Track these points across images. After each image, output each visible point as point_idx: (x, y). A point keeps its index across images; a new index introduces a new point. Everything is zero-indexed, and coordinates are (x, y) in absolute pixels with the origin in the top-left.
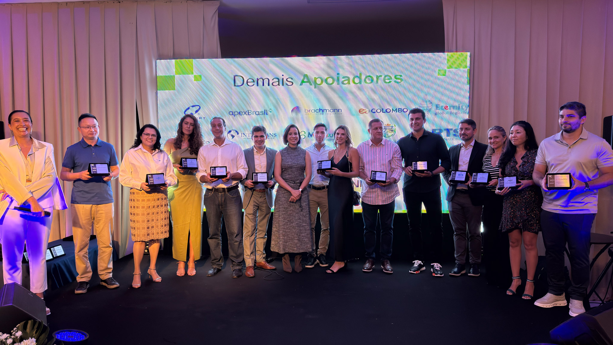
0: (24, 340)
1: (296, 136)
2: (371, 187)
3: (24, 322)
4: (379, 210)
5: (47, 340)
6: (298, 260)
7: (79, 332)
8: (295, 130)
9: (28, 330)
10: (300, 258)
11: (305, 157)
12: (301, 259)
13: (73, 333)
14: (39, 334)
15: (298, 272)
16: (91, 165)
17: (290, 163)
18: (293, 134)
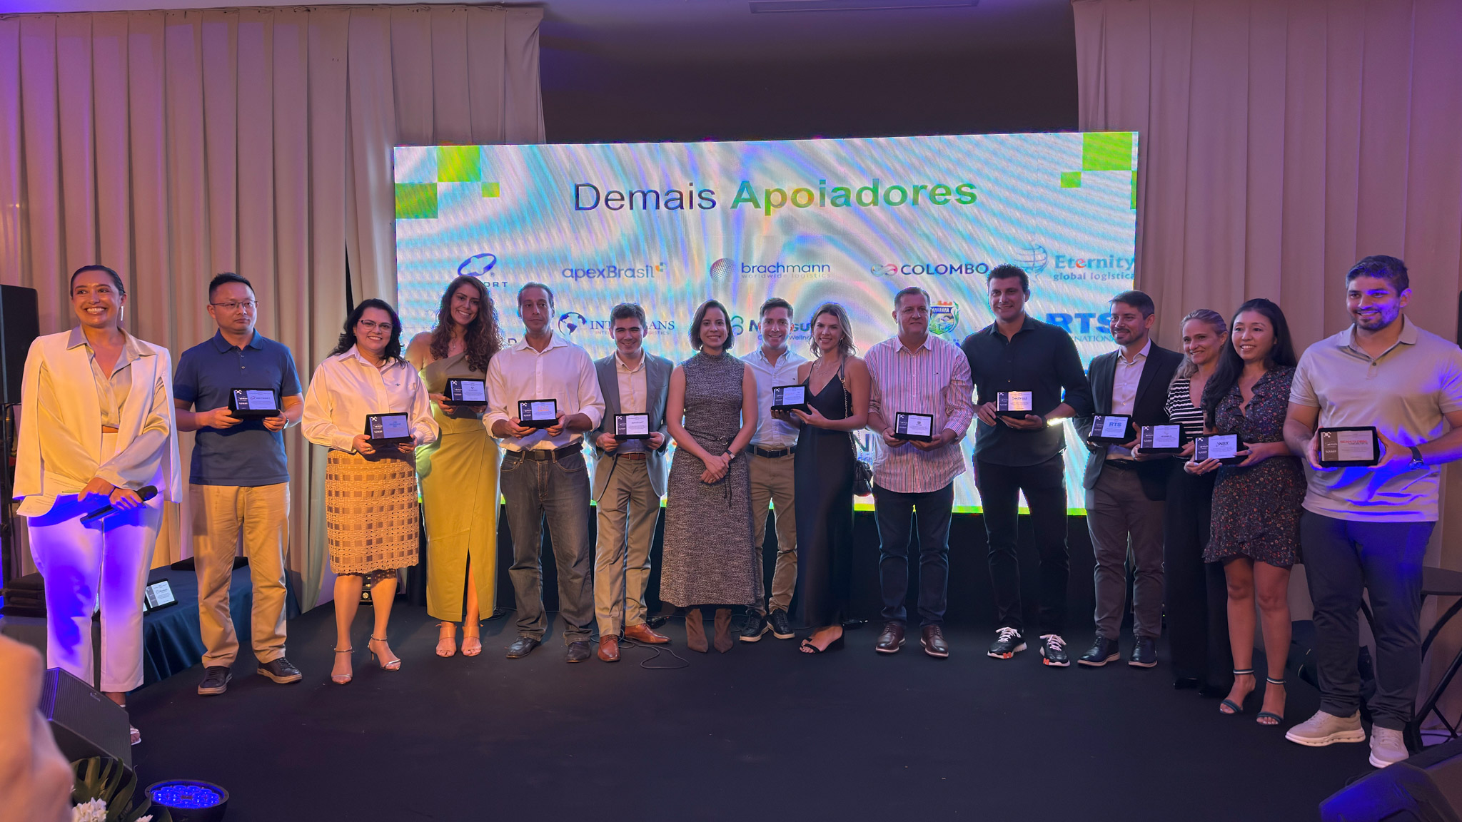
0: (79, 804)
1: (720, 328)
2: (897, 449)
4: (914, 506)
5: (131, 805)
6: (722, 622)
7: (208, 787)
8: (719, 314)
9: (88, 780)
10: (728, 618)
11: (742, 377)
12: (729, 621)
13: (192, 788)
14: (113, 789)
15: (722, 652)
16: (235, 392)
17: (705, 393)
18: (713, 322)
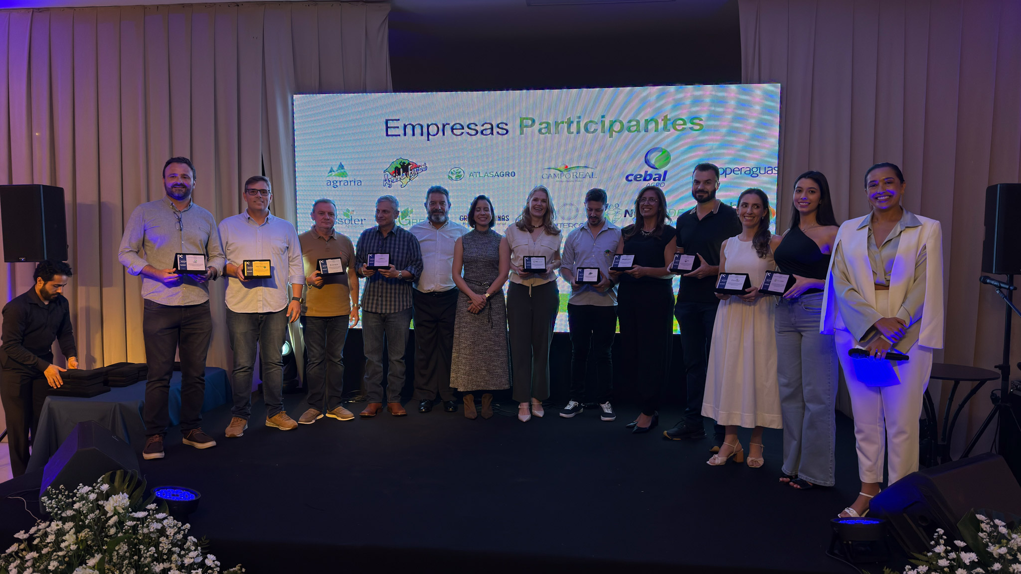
0: (113, 496)
1: (487, 213)
3: (111, 472)
5: (141, 500)
6: (487, 400)
7: (187, 489)
8: (486, 204)
9: (117, 483)
10: (491, 398)
12: (491, 400)
13: (178, 490)
14: (131, 489)
15: (486, 418)
17: (474, 255)
18: (482, 209)
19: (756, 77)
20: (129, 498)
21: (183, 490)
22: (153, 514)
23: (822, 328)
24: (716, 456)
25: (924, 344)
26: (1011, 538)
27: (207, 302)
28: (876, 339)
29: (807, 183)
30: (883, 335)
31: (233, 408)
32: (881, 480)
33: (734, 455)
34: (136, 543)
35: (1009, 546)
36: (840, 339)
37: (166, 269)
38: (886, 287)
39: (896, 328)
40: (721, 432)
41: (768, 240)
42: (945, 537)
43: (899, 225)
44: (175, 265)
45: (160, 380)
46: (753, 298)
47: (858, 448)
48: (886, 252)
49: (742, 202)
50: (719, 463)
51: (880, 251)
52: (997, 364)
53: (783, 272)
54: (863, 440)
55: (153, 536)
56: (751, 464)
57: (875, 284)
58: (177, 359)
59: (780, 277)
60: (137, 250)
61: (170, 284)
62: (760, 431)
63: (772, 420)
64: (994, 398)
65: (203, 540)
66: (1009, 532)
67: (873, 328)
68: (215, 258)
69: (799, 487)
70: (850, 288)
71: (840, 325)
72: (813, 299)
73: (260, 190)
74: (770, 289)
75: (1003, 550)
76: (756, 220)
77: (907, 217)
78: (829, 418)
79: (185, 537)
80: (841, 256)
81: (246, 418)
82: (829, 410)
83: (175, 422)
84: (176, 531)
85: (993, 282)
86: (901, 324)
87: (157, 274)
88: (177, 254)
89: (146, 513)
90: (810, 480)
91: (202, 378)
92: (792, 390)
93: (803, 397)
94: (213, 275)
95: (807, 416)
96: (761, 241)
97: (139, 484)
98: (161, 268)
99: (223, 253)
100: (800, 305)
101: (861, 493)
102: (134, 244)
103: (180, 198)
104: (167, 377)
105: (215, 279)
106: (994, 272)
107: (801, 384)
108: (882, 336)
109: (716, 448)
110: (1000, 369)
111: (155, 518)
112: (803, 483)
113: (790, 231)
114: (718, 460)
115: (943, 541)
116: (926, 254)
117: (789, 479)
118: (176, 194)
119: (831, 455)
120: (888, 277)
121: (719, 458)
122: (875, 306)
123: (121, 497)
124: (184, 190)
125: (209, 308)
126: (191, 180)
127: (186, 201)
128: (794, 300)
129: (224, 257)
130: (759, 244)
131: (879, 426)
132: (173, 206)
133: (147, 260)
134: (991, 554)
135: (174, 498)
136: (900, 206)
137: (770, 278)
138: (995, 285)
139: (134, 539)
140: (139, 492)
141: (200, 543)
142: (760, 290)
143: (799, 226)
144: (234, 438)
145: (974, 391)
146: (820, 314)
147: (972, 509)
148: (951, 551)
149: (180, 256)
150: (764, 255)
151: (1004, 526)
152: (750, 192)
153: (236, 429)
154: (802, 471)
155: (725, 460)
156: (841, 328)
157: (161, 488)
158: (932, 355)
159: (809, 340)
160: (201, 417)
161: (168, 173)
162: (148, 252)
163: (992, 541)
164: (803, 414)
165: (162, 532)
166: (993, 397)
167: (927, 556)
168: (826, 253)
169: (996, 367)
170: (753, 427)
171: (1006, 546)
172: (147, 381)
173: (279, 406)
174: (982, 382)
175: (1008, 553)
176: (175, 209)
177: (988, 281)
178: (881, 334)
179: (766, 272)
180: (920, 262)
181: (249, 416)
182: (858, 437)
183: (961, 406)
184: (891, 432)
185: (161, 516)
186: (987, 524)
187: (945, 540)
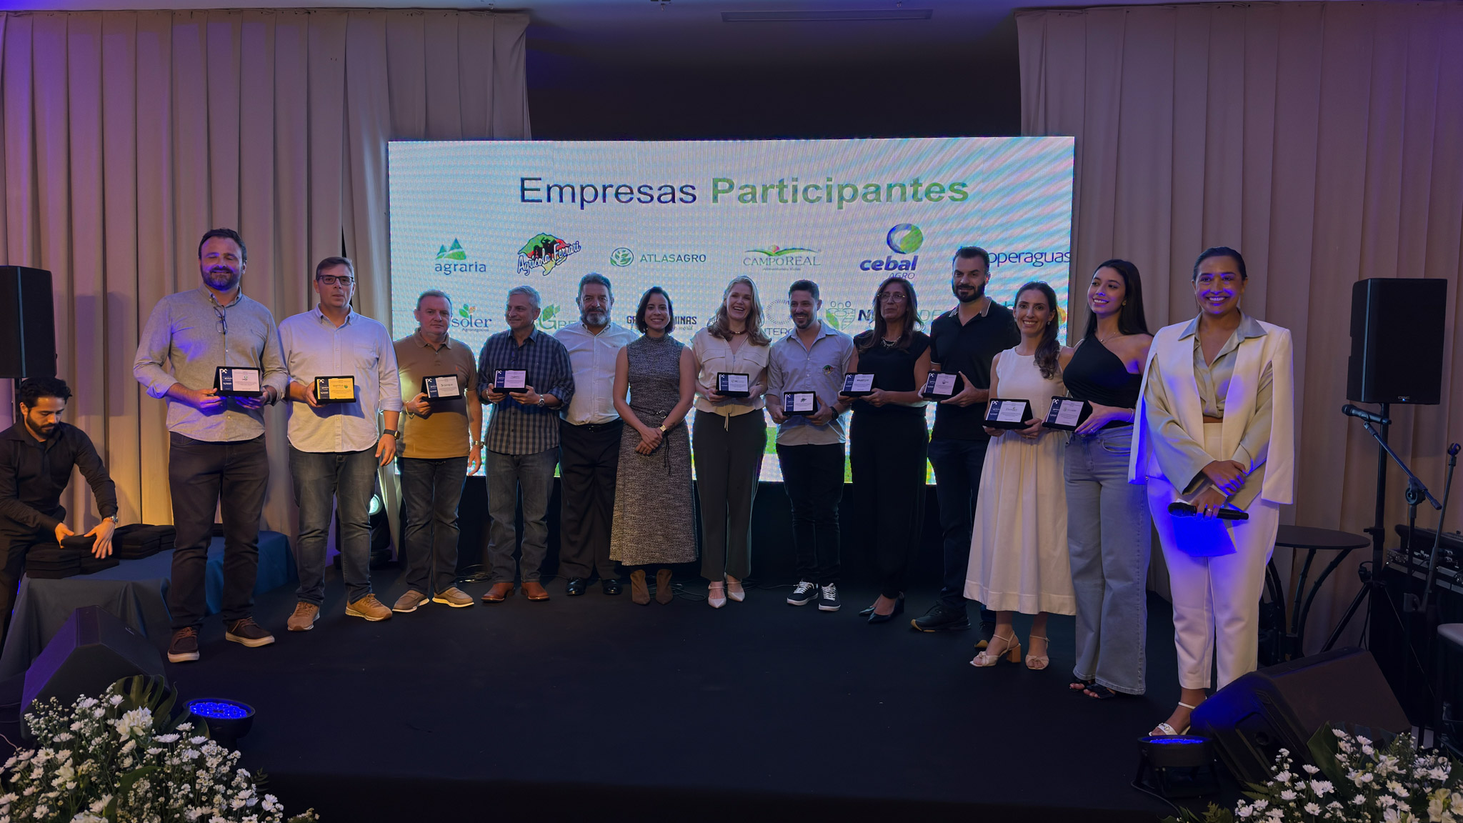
0: (127, 712)
1: (663, 312)
3: (125, 678)
6: (664, 578)
7: (235, 702)
8: (662, 300)
9: (135, 693)
10: (669, 575)
11: (679, 358)
12: (670, 577)
13: (222, 705)
14: (155, 702)
17: (644, 371)
18: (657, 307)
19: (1041, 127)
20: (152, 715)
21: (229, 703)
22: (188, 737)
23: (1132, 474)
24: (983, 653)
25: (1269, 498)
26: (1379, 760)
27: (262, 436)
28: (1205, 489)
29: (1109, 274)
30: (1215, 485)
31: (299, 589)
32: (1208, 684)
33: (1009, 652)
34: (163, 779)
35: (1376, 772)
36: (1154, 491)
37: (202, 387)
38: (1219, 419)
39: (1231, 476)
40: (990, 619)
41: (1057, 353)
42: (1290, 760)
43: (1236, 334)
44: (217, 384)
45: (193, 548)
46: (1036, 434)
47: (1178, 642)
48: (1219, 372)
49: (1020, 300)
50: (988, 662)
51: (1211, 370)
52: (1367, 527)
53: (1076, 399)
54: (1185, 629)
55: (186, 768)
56: (1031, 664)
57: (1204, 415)
58: (219, 519)
59: (1072, 405)
60: (160, 362)
61: (209, 411)
62: (1047, 621)
63: (1062, 604)
64: (1364, 575)
65: (259, 774)
66: (1376, 752)
67: (1201, 475)
68: (274, 373)
69: (1096, 695)
70: (1171, 419)
71: (1155, 470)
72: (1116, 435)
73: (339, 278)
74: (1057, 422)
75: (1368, 777)
76: (1040, 326)
77: (1246, 325)
78: (1138, 600)
79: (233, 771)
80: (1156, 374)
81: (318, 603)
82: (1138, 590)
83: (214, 611)
84: (220, 761)
85: (1359, 413)
86: (1239, 469)
87: (190, 396)
88: (218, 368)
89: (177, 736)
90: (1112, 686)
91: (255, 545)
92: (1087, 561)
93: (1102, 570)
94: (271, 397)
95: (1108, 596)
96: (1047, 355)
97: (166, 695)
98: (195, 388)
99: (285, 367)
100: (1099, 443)
101: (1180, 703)
102: (157, 353)
103: (221, 288)
104: (203, 544)
105: (273, 403)
106: (1363, 400)
107: (1100, 553)
108: (1213, 486)
109: (983, 642)
110: (1371, 533)
111: (190, 743)
112: (1102, 690)
113: (1084, 342)
114: (986, 659)
115: (1288, 765)
116: (1272, 374)
117: (1083, 686)
118: (217, 281)
119: (1140, 652)
120: (1220, 406)
121: (988, 657)
122: (1203, 445)
123: (140, 714)
124: (228, 276)
125: (265, 446)
126: (238, 263)
127: (232, 292)
128: (1090, 437)
129: (287, 372)
130: (1043, 359)
131: (1206, 610)
132: (213, 299)
133: (175, 376)
134: (1353, 783)
135: (216, 715)
136: (1237, 308)
137: (1057, 406)
138: (1362, 418)
139: (159, 773)
140: (166, 706)
141: (254, 779)
142: (1045, 422)
143: (1096, 335)
144: (299, 632)
145: (1334, 565)
146: (1129, 455)
147: (1328, 723)
148: (1298, 780)
149: (224, 371)
150: (1051, 375)
151: (1370, 745)
152: (1030, 286)
153: (303, 618)
154: (1101, 674)
155: (996, 659)
156: (1155, 475)
157: (196, 702)
158: (1278, 512)
159: (1112, 490)
160: (252, 601)
161: (205, 250)
162: (176, 365)
163: (1353, 764)
164: (1103, 594)
165: (200, 763)
166: (1363, 573)
167: (1267, 786)
168: (1134, 372)
169: (1366, 531)
170: (1036, 613)
171: (1372, 772)
172: (175, 550)
173: (365, 586)
174: (1346, 551)
175: (1373, 781)
176: (216, 304)
177: (1353, 412)
178: (1212, 482)
179: (1052, 398)
180: (1264, 386)
181: (322, 601)
182: (1178, 625)
183: (1319, 584)
184: (1222, 617)
185: (198, 740)
186: (1347, 742)
187: (1290, 764)
